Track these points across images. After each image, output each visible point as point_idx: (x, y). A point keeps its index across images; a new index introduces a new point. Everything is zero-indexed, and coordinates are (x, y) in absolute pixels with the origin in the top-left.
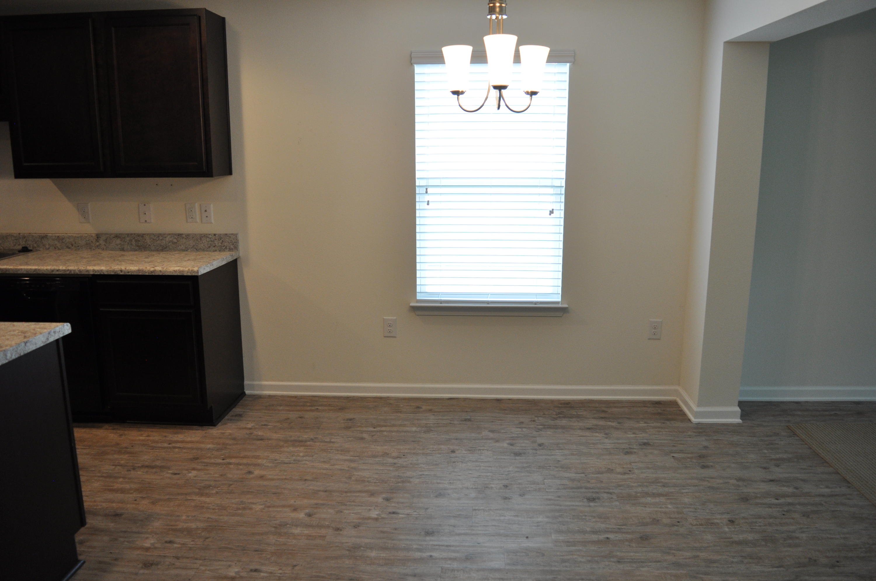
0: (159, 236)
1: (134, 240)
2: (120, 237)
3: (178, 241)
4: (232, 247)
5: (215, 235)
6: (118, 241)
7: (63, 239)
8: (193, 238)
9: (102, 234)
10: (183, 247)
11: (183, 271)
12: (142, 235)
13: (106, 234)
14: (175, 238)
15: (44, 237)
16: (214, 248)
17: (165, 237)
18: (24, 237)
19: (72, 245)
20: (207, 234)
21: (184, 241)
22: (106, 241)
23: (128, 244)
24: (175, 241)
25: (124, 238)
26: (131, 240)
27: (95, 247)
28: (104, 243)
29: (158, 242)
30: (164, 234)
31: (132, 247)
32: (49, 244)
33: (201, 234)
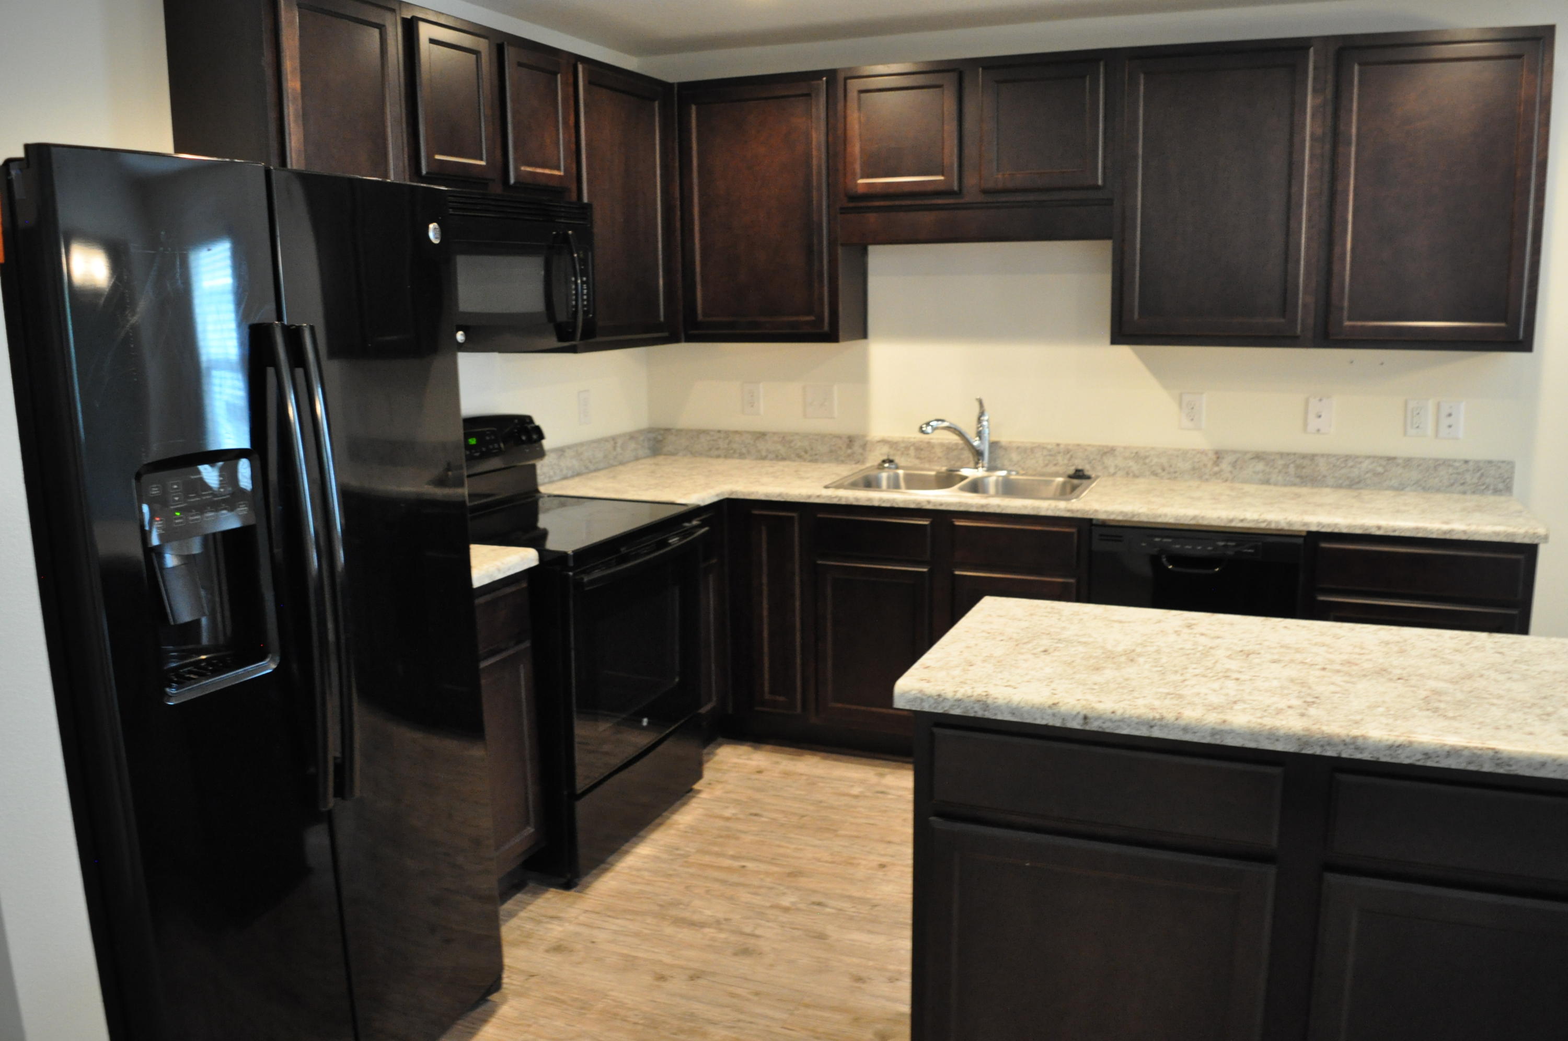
0: (1346, 460)
1: (1292, 465)
2: (1263, 459)
3: (1386, 471)
4: (1501, 486)
5: (1466, 462)
6: (1260, 466)
7: (1146, 457)
8: (1419, 466)
9: (1227, 452)
10: (1394, 482)
11: (1513, 534)
12: (1313, 457)
13: (1234, 452)
14: (1380, 465)
15: (1110, 451)
16: (1461, 488)
17: (1361, 463)
18: (1068, 451)
19: (1164, 470)
20: (1449, 460)
21: (1400, 470)
22: (1234, 464)
23: (1280, 472)
24: (1380, 470)
25: (1273, 460)
26: (1286, 466)
27: (1210, 475)
28: (1230, 468)
29: (1343, 471)
30: (1357, 457)
31: (1288, 479)
32: (1116, 466)
33: (1436, 460)
